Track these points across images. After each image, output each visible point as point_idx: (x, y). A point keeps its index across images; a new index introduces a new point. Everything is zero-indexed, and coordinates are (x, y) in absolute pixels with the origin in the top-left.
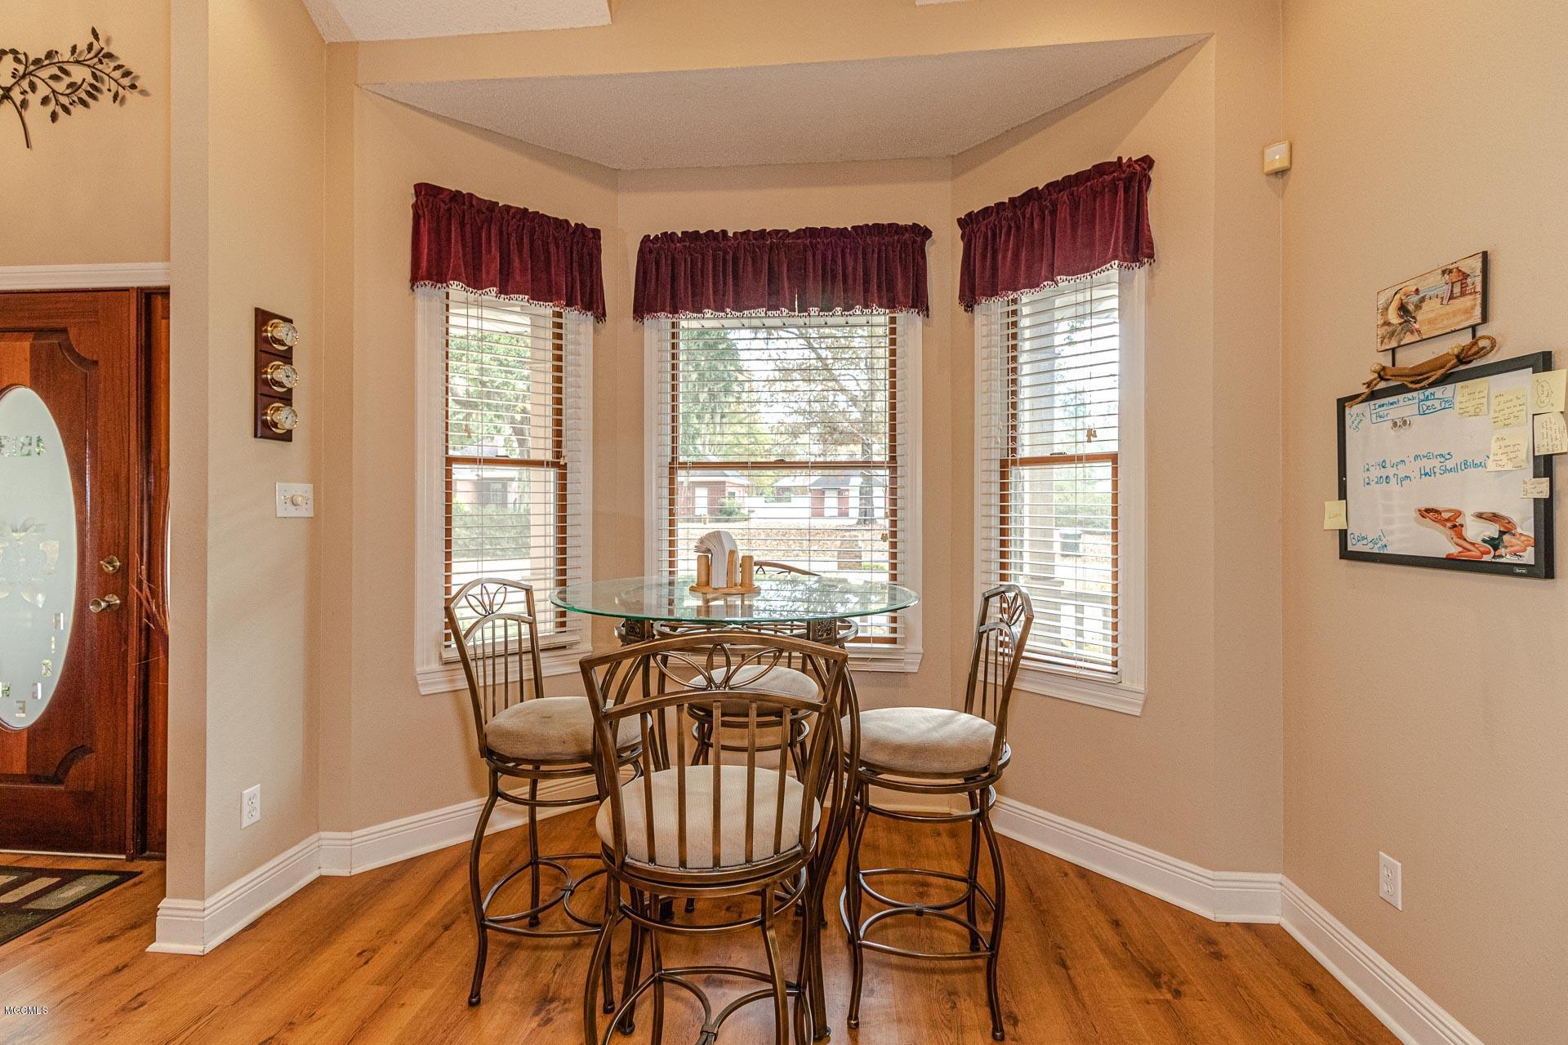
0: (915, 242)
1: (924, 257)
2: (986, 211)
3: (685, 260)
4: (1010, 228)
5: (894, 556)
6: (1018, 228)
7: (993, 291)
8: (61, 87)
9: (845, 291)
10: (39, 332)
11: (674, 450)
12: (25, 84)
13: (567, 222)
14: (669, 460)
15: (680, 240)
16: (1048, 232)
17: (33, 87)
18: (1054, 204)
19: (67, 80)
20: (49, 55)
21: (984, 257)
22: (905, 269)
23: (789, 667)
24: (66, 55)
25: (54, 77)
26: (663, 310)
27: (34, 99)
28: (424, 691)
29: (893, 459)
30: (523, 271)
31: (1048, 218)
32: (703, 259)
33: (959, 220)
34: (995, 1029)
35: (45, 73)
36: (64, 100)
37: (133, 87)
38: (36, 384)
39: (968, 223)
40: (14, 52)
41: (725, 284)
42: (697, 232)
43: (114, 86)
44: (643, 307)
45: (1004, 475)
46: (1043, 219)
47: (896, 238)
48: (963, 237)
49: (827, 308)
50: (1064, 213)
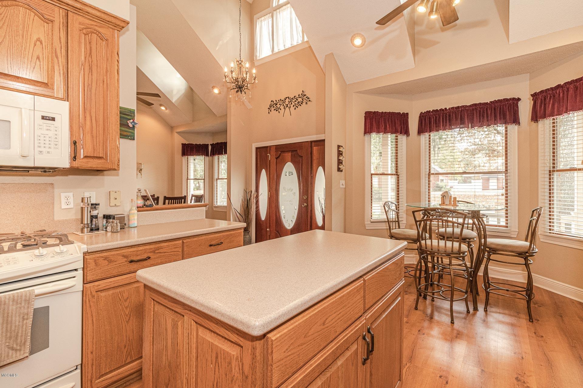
0: (514, 103)
1: (518, 107)
2: (542, 92)
3: (434, 117)
4: (551, 97)
5: (507, 200)
6: (554, 96)
7: (544, 116)
8: (296, 103)
9: (487, 121)
10: (292, 151)
11: (429, 170)
12: (290, 103)
13: (400, 113)
14: (428, 172)
15: (432, 112)
16: (566, 97)
17: (291, 103)
18: (568, 89)
19: (297, 101)
20: (294, 97)
21: (541, 106)
22: (510, 112)
23: (468, 229)
24: (297, 96)
25: (295, 101)
26: (427, 132)
27: (292, 106)
28: (367, 228)
29: (506, 170)
30: (389, 127)
31: (565, 93)
32: (439, 117)
33: (531, 95)
34: (530, 319)
35: (294, 101)
36: (297, 105)
37: (310, 101)
38: (292, 162)
39: (535, 96)
40: (288, 97)
41: (446, 123)
42: (437, 110)
43: (306, 101)
44: (421, 131)
45: (550, 175)
46: (564, 94)
47: (507, 103)
48: (533, 100)
49: (481, 126)
50: (571, 91)
